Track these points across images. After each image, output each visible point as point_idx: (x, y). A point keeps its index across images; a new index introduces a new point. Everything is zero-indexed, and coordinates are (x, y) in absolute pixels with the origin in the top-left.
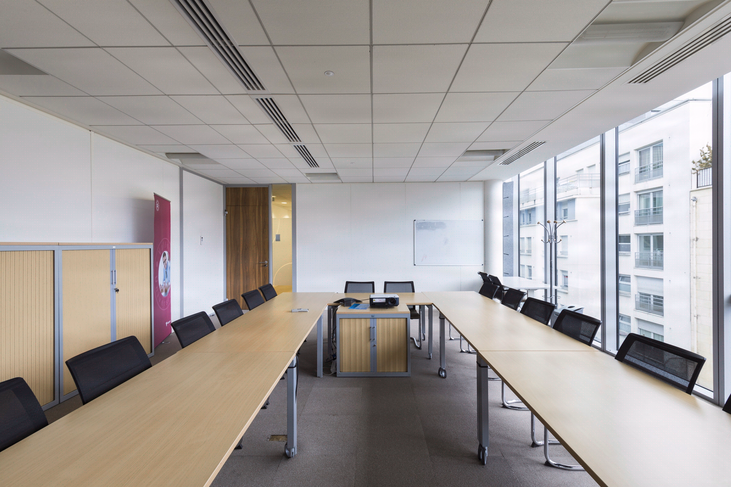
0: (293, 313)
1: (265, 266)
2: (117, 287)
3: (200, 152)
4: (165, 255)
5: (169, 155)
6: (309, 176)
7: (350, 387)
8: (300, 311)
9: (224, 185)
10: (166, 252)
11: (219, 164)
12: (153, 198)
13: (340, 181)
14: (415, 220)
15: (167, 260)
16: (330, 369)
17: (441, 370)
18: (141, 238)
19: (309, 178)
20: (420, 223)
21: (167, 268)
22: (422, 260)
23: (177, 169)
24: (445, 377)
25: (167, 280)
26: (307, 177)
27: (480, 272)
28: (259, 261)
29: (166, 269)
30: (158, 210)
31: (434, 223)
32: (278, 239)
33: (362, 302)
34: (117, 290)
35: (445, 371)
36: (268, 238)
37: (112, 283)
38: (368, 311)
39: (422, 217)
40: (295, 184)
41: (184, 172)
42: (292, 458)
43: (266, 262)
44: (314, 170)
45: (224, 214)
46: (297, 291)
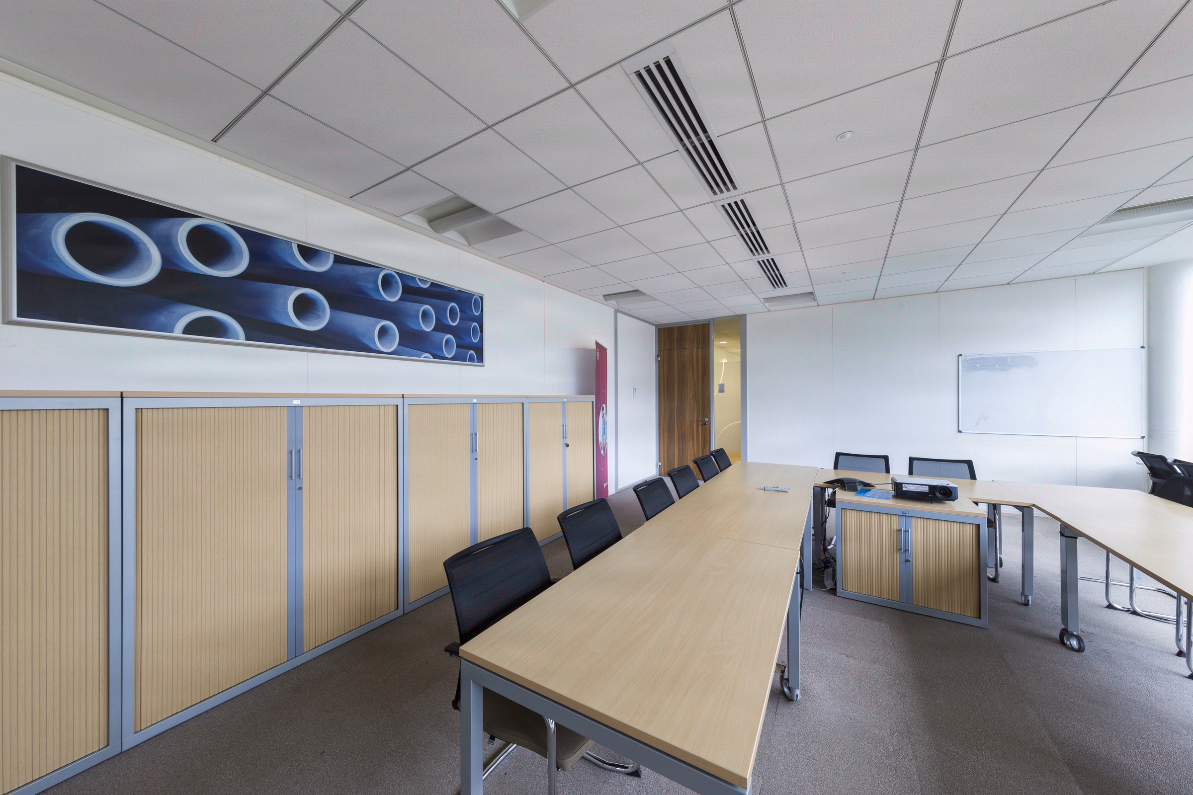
0: (767, 492)
1: (705, 424)
2: (567, 441)
3: (639, 289)
4: (603, 409)
5: (606, 297)
6: (768, 302)
7: (864, 617)
8: (777, 491)
9: (656, 325)
10: (604, 405)
11: (656, 300)
12: (594, 347)
13: (815, 303)
14: (960, 355)
15: (605, 415)
16: (824, 581)
17: (1065, 633)
18: (583, 390)
19: (767, 305)
20: (972, 359)
21: (605, 423)
22: (977, 424)
23: (612, 312)
24: (1081, 650)
25: (604, 436)
26: (765, 304)
27: (1139, 453)
28: (698, 418)
29: (604, 425)
30: (598, 359)
31: (1008, 358)
32: (722, 389)
33: (874, 486)
34: (568, 445)
35: (1079, 639)
36: (709, 388)
37: (564, 438)
38: (892, 503)
39: (971, 350)
40: (746, 315)
41: (619, 315)
42: (794, 702)
43: (707, 420)
44: (781, 291)
45: (656, 360)
46: (749, 460)
